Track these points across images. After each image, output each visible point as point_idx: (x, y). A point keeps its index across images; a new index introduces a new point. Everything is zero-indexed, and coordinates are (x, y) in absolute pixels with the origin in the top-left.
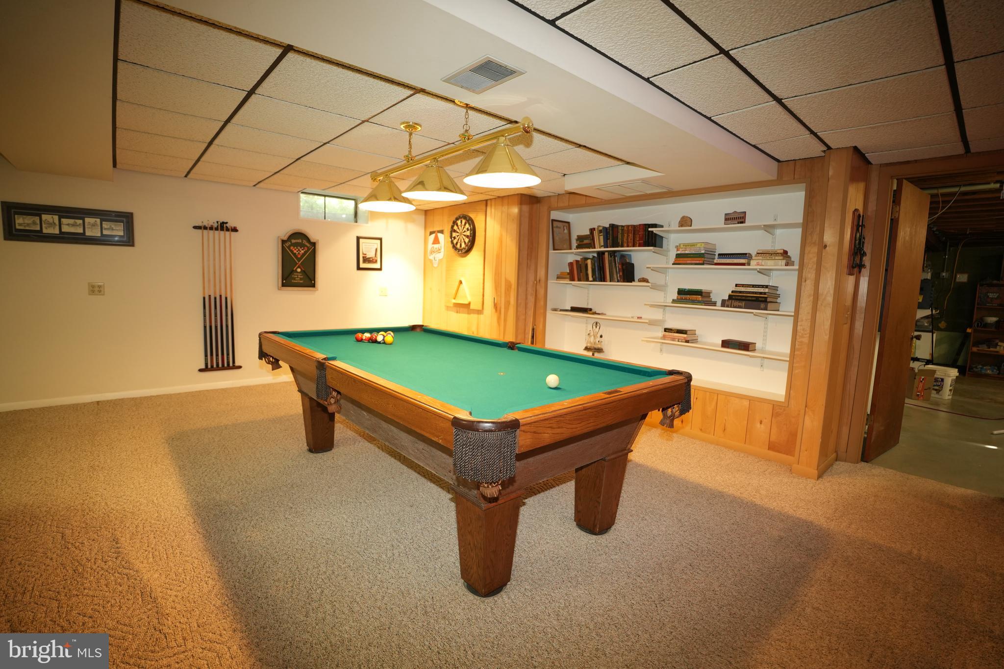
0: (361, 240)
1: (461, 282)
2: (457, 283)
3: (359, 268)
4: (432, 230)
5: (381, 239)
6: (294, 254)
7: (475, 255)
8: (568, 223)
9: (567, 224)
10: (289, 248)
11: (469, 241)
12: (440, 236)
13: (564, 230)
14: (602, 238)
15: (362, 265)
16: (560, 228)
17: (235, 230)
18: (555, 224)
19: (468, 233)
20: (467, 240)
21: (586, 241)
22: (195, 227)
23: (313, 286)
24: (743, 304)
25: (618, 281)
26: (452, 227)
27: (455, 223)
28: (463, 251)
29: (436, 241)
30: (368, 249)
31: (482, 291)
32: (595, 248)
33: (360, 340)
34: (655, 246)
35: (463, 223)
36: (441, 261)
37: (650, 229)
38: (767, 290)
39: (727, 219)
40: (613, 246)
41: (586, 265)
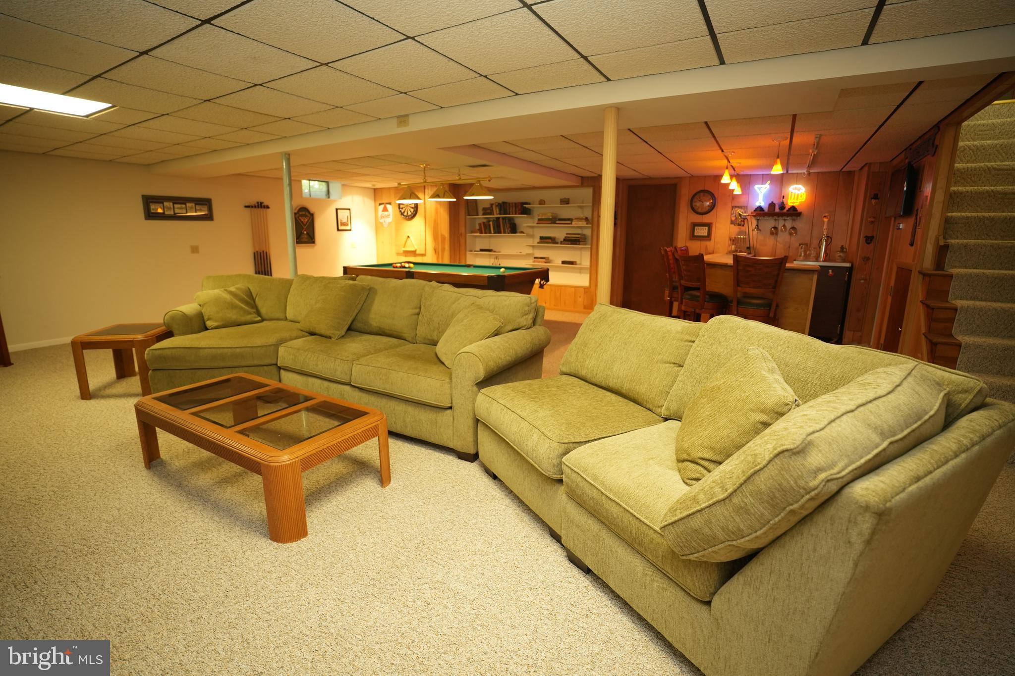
0: (339, 211)
1: (409, 237)
2: (405, 238)
3: (338, 230)
4: (381, 202)
5: (349, 210)
6: (302, 222)
7: (418, 220)
9: (475, 201)
10: (298, 217)
11: (413, 212)
12: (388, 206)
14: (498, 209)
15: (340, 228)
16: (471, 203)
17: (268, 207)
18: (468, 200)
19: (413, 206)
20: (412, 210)
21: (489, 211)
22: (246, 207)
23: (314, 242)
24: (570, 243)
25: (509, 233)
28: (409, 217)
29: (385, 210)
30: (343, 216)
31: (424, 242)
32: (494, 215)
34: (527, 215)
36: (390, 223)
37: (525, 206)
39: (561, 202)
40: (504, 214)
41: (490, 225)
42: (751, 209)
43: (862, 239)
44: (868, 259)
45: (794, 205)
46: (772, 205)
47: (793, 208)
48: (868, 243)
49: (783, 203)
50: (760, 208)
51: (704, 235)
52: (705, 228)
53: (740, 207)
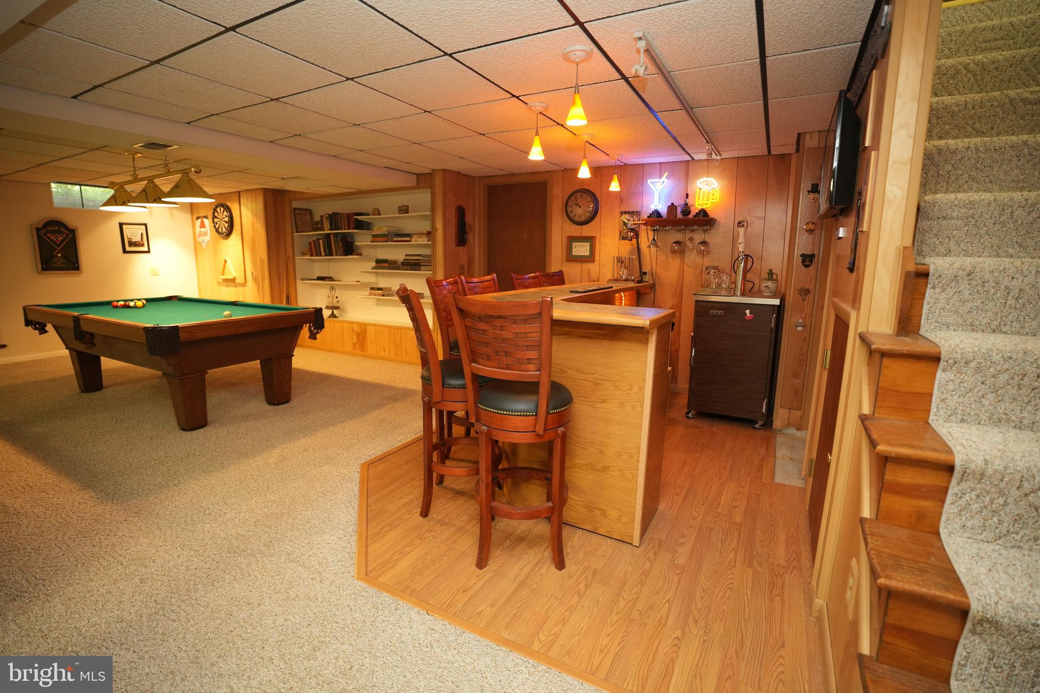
0: (124, 226)
1: (226, 261)
2: (223, 262)
3: (125, 251)
4: (198, 216)
5: (146, 225)
6: (52, 240)
7: (235, 238)
8: (310, 210)
9: (309, 212)
10: (45, 234)
11: (228, 226)
12: (205, 220)
13: (306, 216)
14: (328, 223)
15: (128, 249)
16: (302, 214)
18: (297, 212)
19: (227, 219)
20: (226, 225)
21: (319, 226)
23: (78, 268)
24: (408, 268)
25: (341, 256)
26: (214, 213)
27: (215, 210)
28: (225, 234)
29: (203, 226)
30: (133, 233)
31: (243, 267)
32: (324, 231)
34: (362, 229)
35: (222, 211)
36: (208, 242)
37: (355, 217)
39: (399, 211)
40: (336, 230)
41: (319, 244)
42: (645, 216)
43: (797, 260)
44: (807, 292)
45: (704, 207)
46: (672, 208)
47: (703, 212)
48: (807, 266)
49: (686, 204)
50: (657, 213)
51: (586, 254)
52: (586, 244)
53: (632, 213)
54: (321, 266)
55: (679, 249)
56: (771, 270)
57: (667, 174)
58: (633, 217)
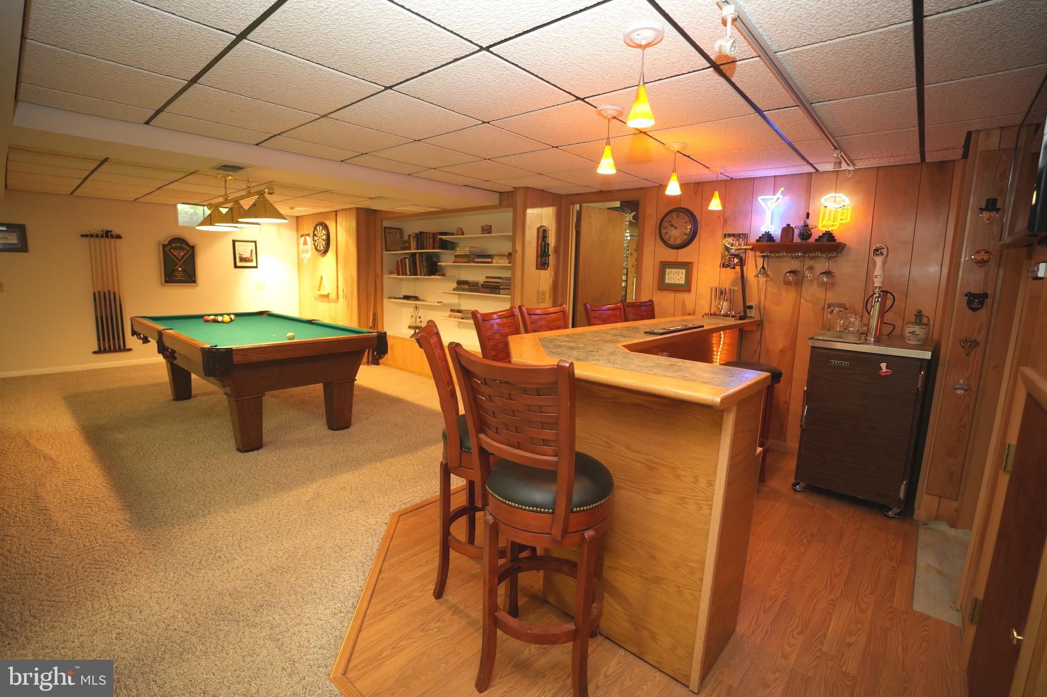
0: (237, 243)
1: (322, 278)
2: (320, 278)
3: (236, 267)
4: (302, 234)
5: (255, 242)
6: (175, 256)
7: (331, 254)
8: (400, 229)
9: (399, 230)
10: (170, 250)
11: (325, 244)
12: (308, 238)
13: (396, 235)
14: (414, 241)
15: (239, 264)
16: (392, 233)
17: (119, 237)
18: (387, 231)
19: (324, 237)
20: (324, 243)
21: (407, 245)
22: (82, 236)
23: (194, 282)
24: (488, 290)
25: (425, 275)
26: (314, 232)
27: (315, 228)
28: (322, 252)
29: (305, 243)
30: (244, 250)
31: (336, 284)
32: (411, 250)
33: (207, 321)
34: (446, 249)
35: (321, 229)
36: (309, 260)
37: (439, 237)
38: (500, 281)
39: (482, 230)
40: (421, 249)
41: (405, 263)
42: (753, 239)
43: (960, 301)
44: (975, 344)
45: (830, 229)
46: (787, 230)
47: (829, 236)
48: (974, 310)
49: (806, 226)
50: (768, 237)
51: (681, 283)
52: (681, 270)
53: (737, 236)
54: (408, 285)
55: (796, 280)
56: (920, 312)
57: (782, 189)
58: (738, 240)
